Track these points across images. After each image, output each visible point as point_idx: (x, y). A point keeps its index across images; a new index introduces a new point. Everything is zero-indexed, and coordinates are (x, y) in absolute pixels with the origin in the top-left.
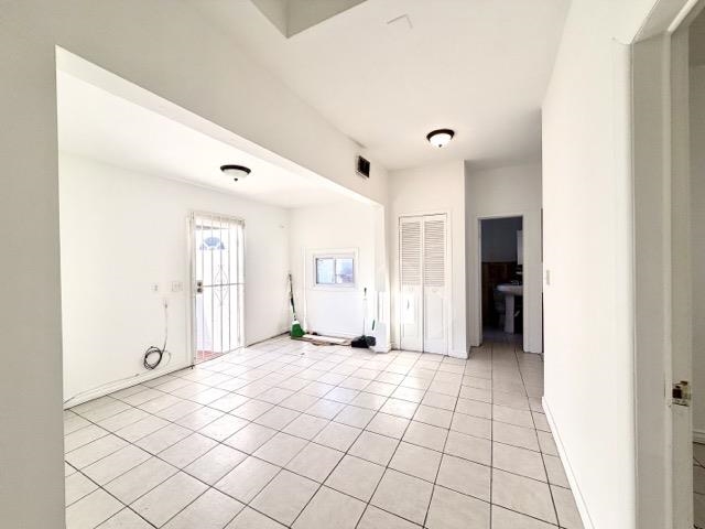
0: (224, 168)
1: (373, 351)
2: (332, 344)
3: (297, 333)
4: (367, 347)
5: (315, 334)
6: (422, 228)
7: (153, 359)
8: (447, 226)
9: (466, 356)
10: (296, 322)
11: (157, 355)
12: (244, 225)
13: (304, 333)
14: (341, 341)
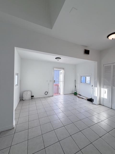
0: (56, 58)
1: (93, 103)
2: (82, 98)
3: (75, 94)
5: (80, 95)
7: (46, 93)
10: (76, 91)
11: (47, 93)
13: (77, 94)
14: (85, 98)
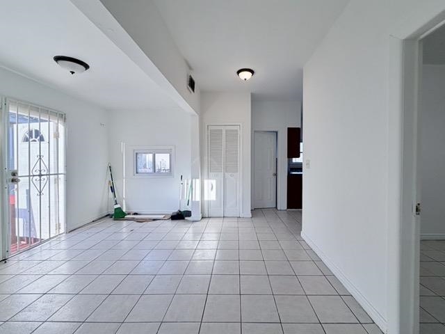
0: (58, 59)
1: (188, 221)
2: (154, 220)
3: (119, 215)
4: (183, 219)
5: (136, 214)
6: (224, 132)
8: (240, 133)
9: (251, 216)
10: (117, 206)
12: (65, 119)
13: (124, 214)
14: (162, 217)
